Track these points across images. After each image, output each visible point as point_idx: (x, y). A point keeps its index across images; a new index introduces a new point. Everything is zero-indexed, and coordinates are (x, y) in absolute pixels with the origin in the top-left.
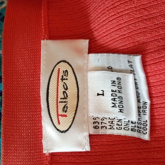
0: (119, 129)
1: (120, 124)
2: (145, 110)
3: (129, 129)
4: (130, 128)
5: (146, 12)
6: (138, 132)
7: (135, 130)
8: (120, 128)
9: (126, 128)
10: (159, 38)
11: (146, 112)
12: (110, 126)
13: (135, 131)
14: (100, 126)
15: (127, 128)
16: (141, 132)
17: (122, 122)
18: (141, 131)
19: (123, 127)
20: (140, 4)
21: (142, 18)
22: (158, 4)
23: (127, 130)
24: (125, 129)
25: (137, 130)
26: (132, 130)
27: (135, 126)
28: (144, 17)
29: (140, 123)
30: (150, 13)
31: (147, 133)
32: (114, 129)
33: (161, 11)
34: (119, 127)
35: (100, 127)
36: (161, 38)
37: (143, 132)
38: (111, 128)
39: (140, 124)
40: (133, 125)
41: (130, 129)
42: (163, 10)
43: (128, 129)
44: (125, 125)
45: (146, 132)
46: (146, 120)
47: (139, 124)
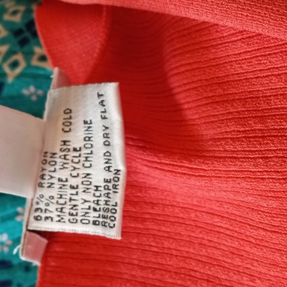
0: (73, 223)
1: (75, 214)
2: (116, 184)
3: (89, 221)
4: (92, 219)
5: (220, 90)
6: (102, 225)
7: (99, 222)
8: (75, 220)
9: (84, 219)
10: (229, 136)
11: (117, 187)
12: (59, 216)
13: (99, 225)
14: (43, 215)
15: (87, 220)
16: (107, 224)
17: (77, 209)
18: (107, 222)
19: (79, 218)
20: (214, 76)
21: (212, 99)
22: (239, 80)
23: (87, 224)
24: (83, 221)
25: (102, 222)
26: (94, 223)
27: (99, 215)
28: (216, 97)
29: (107, 209)
30: (226, 93)
31: (116, 225)
32: (64, 222)
33: (242, 92)
34: (73, 219)
35: (43, 218)
36: (232, 137)
37: (109, 224)
38: (59, 221)
39: (107, 211)
40: (96, 214)
41: (91, 222)
42: (244, 92)
43: (87, 222)
44: (83, 214)
45: (114, 225)
46: (116, 203)
47: (105, 211)
